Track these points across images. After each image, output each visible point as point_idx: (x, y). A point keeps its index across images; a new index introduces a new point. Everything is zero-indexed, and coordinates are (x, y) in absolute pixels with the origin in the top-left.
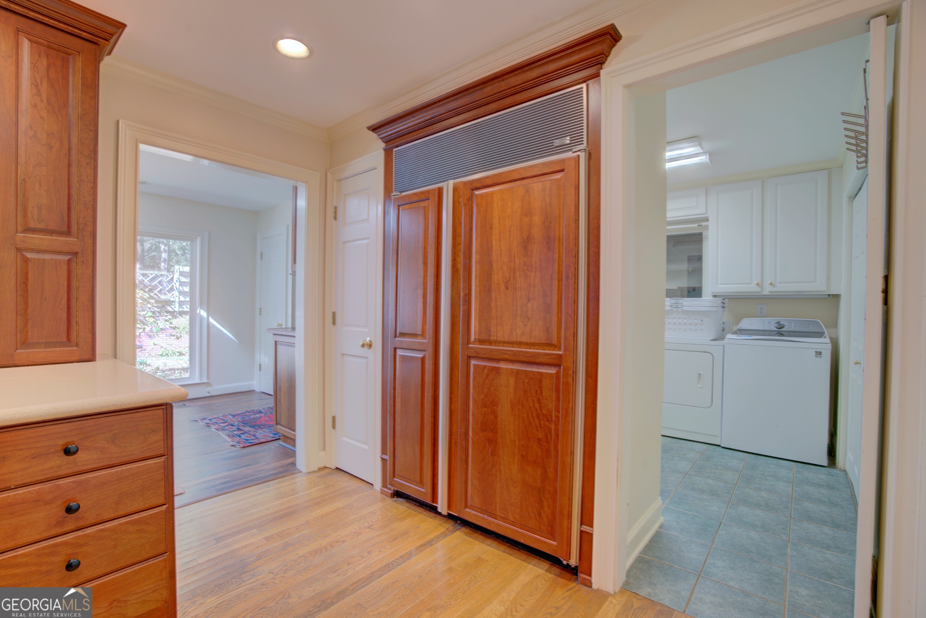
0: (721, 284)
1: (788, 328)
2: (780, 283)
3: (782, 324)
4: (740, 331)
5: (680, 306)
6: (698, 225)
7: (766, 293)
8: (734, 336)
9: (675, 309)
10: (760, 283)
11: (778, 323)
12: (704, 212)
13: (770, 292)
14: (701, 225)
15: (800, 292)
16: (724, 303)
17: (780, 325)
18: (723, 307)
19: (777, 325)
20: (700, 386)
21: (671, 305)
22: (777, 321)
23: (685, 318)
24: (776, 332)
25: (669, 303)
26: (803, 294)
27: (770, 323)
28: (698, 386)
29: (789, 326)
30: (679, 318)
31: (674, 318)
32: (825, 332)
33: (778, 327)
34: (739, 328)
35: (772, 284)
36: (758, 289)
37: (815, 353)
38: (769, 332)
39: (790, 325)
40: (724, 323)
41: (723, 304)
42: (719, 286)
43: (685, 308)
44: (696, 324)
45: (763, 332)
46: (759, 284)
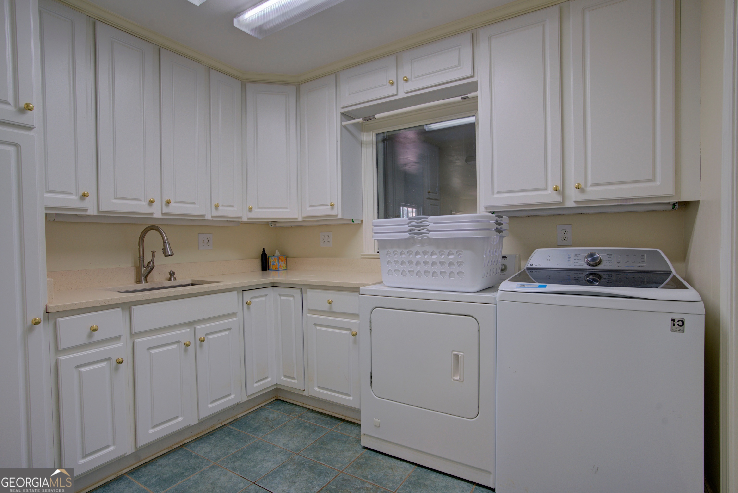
0: (498, 193)
1: (607, 264)
2: (593, 185)
3: (597, 258)
4: (530, 271)
5: (424, 231)
6: (462, 99)
7: (570, 204)
8: (513, 286)
9: (417, 237)
10: (560, 188)
11: (592, 255)
12: (470, 73)
13: (576, 202)
14: (467, 98)
15: (626, 199)
16: (500, 224)
17: (594, 259)
18: (499, 231)
19: (589, 259)
20: (458, 378)
21: (411, 230)
22: (590, 252)
23: (433, 253)
24: (587, 273)
25: (407, 226)
26: (631, 203)
27: (578, 256)
28: (455, 378)
29: (609, 262)
30: (425, 253)
31: (417, 253)
32: (671, 271)
33: (591, 263)
34: (529, 266)
35: (579, 187)
36: (557, 198)
37: (669, 323)
38: (576, 272)
39: (610, 259)
40: (504, 257)
41: (496, 224)
42: (496, 196)
43: (431, 235)
44: (451, 264)
45: (565, 272)
46: (557, 189)
